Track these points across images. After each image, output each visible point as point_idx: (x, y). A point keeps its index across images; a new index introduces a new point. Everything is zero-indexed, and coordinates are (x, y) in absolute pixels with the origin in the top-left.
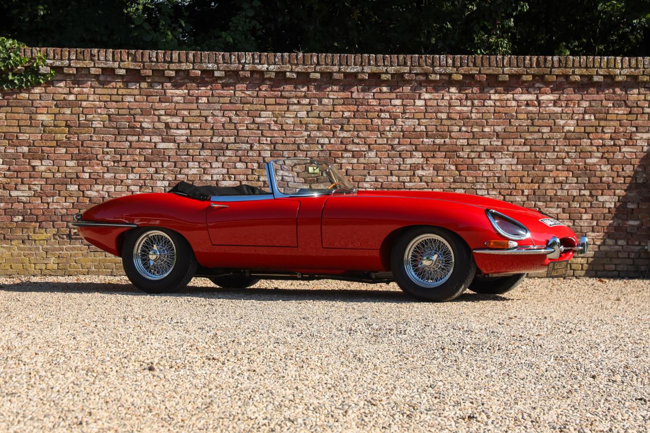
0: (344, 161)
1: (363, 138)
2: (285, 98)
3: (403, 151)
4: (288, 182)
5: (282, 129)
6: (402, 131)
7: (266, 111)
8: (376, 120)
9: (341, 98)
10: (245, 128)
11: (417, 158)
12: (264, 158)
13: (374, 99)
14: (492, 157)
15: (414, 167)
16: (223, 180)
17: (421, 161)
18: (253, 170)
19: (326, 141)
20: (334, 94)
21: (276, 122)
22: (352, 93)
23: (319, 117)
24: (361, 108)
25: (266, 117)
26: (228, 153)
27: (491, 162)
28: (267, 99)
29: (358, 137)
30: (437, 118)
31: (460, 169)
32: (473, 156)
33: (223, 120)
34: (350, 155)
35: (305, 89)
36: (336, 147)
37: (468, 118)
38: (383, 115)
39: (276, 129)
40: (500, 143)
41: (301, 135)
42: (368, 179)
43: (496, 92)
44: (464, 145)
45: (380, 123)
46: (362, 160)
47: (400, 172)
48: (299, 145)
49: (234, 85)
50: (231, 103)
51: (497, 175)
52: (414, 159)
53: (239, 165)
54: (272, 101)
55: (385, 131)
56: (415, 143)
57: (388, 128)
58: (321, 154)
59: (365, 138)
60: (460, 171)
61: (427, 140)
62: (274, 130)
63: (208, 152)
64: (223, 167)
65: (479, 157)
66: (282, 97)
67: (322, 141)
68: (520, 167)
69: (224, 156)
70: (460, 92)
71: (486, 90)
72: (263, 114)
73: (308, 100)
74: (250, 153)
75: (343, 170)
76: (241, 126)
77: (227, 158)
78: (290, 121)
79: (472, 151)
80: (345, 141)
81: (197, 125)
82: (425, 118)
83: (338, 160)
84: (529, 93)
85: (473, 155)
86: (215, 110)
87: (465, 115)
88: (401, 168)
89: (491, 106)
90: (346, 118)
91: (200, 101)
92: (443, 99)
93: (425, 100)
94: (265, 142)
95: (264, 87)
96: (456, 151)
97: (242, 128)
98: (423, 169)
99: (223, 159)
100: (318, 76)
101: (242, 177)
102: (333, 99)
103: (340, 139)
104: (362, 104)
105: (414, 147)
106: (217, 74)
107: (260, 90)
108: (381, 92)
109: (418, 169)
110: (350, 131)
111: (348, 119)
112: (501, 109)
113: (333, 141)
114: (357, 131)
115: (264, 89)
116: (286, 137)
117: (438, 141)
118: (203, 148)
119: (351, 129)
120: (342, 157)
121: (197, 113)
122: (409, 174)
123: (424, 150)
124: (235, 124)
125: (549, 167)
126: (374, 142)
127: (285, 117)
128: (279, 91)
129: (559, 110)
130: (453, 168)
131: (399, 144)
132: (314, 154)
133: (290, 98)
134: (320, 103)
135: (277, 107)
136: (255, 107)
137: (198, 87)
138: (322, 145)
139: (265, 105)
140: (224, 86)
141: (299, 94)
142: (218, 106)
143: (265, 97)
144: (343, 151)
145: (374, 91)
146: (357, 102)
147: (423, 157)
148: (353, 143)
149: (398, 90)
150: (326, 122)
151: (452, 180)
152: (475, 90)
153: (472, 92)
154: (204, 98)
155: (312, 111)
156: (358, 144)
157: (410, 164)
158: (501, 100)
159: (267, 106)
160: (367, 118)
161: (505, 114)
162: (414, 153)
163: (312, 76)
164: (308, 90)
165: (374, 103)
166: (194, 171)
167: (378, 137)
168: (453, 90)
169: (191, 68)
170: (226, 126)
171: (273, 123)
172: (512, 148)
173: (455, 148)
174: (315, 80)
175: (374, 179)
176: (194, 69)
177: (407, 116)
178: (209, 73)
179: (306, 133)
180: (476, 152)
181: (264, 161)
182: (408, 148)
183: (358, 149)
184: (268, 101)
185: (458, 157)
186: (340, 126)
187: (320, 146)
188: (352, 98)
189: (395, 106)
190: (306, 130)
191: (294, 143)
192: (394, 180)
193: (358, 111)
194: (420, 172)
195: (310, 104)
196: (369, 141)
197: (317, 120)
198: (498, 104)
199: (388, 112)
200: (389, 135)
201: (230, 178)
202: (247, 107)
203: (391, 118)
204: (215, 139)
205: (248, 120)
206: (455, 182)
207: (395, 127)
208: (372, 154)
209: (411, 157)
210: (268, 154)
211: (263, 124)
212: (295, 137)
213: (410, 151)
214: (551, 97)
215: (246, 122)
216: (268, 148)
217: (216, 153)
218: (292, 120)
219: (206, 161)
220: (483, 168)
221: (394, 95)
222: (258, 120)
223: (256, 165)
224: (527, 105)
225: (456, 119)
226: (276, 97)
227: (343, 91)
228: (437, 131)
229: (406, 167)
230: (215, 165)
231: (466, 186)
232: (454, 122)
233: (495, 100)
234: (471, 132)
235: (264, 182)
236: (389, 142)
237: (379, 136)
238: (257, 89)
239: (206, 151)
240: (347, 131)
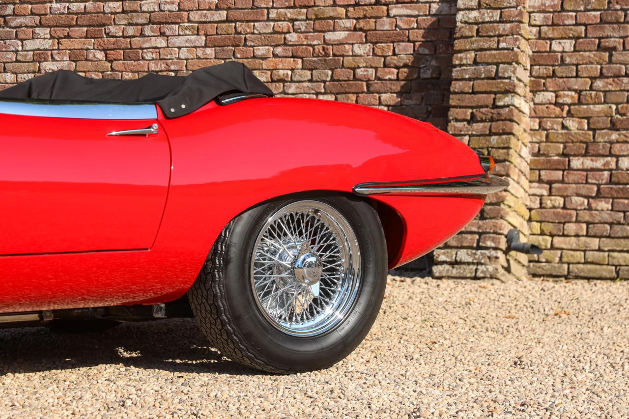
3: (20, 27)
11: (43, 40)
14: (162, 34)
15: (39, 56)
17: (48, 44)
27: (161, 42)
31: (111, 57)
32: (131, 33)
40: (175, 7)
44: (116, 13)
47: (17, 64)
51: (172, 68)
52: (37, 41)
56: (38, 12)
60: (111, 61)
61: (58, 5)
65: (142, 35)
68: (210, 51)
79: (130, 24)
85: (131, 31)
88: (19, 58)
96: (104, 25)
98: (53, 59)
105: (37, 18)
109: (46, 60)
117: (76, 7)
122: (31, 69)
123: (52, 23)
125: (261, 51)
130: (100, 55)
131: (14, 14)
147: (52, 37)
157: (33, 50)
162: (37, 30)
172: (195, 16)
173: (101, 19)
180: (137, 24)
182: (29, 20)
185: (108, 35)
192: (8, 81)
209: (33, 38)
213: (31, 27)
220: (148, 56)
229: (26, 56)
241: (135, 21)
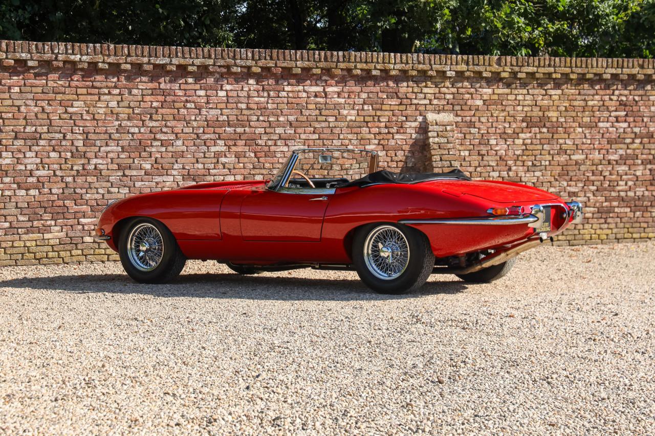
0: (154, 150)
1: (170, 127)
2: (96, 88)
3: (207, 139)
4: (101, 170)
5: (94, 119)
6: (206, 120)
7: (78, 100)
8: (182, 111)
9: (150, 89)
10: (58, 118)
11: (221, 146)
12: (77, 147)
13: (180, 89)
14: (286, 145)
15: (218, 155)
16: (37, 170)
17: (224, 149)
18: (66, 159)
19: (136, 130)
20: (143, 84)
21: (88, 112)
22: (160, 83)
23: (129, 107)
24: (169, 99)
25: (78, 107)
26: (42, 142)
27: (285, 149)
28: (78, 89)
29: (166, 126)
30: (237, 108)
31: (258, 156)
32: (270, 144)
33: (36, 109)
34: (159, 143)
35: (115, 79)
36: (146, 136)
37: (265, 108)
38: (189, 105)
39: (88, 118)
40: (293, 132)
41: (113, 125)
42: (176, 166)
43: (289, 84)
44: (261, 134)
45: (186, 113)
46: (170, 148)
47: (205, 159)
48: (110, 134)
49: (46, 75)
50: (43, 92)
52: (217, 147)
53: (53, 154)
54: (84, 91)
55: (191, 120)
56: (218, 132)
57: (193, 118)
58: (132, 143)
59: (172, 127)
60: (258, 158)
61: (229, 129)
62: (86, 120)
63: (21, 142)
64: (36, 157)
65: (275, 145)
66: (93, 87)
67: (132, 130)
68: (311, 155)
69: (38, 145)
70: (257, 84)
71: (280, 82)
72: (76, 104)
73: (118, 91)
74: (64, 143)
75: (153, 159)
76: (54, 116)
77: (41, 147)
78: (101, 111)
79: (269, 139)
80: (154, 130)
81: (10, 115)
82: (227, 108)
83: (147, 149)
84: (317, 85)
85: (270, 143)
86: (27, 99)
87: (263, 106)
88: (206, 156)
89: (285, 97)
90: (155, 108)
91: (12, 91)
92: (242, 90)
93: (226, 91)
94: (78, 132)
95: (76, 78)
96: (255, 140)
97: (54, 117)
98: (225, 156)
99: (36, 148)
100: (128, 67)
101: (56, 166)
102: (142, 89)
103: (149, 129)
104: (169, 95)
105: (217, 135)
106: (30, 63)
107: (72, 80)
108: (186, 83)
109: (222, 157)
110: (159, 120)
111: (157, 109)
112: (294, 100)
113: (142, 130)
114: (165, 121)
115: (75, 79)
116: (98, 126)
117: (239, 130)
118: (16, 138)
119: (159, 118)
120: (152, 146)
121: (9, 102)
122: (213, 161)
123: (226, 138)
124: (48, 113)
125: (336, 154)
126: (180, 132)
127: (96, 107)
128: (90, 81)
129: (342, 101)
130: (252, 155)
131: (204, 132)
132: (125, 143)
133: (101, 88)
134: (130, 93)
135: (89, 97)
136: (67, 97)
137: (10, 76)
138: (133, 134)
139: (77, 95)
140: (36, 75)
141: (110, 84)
142: (30, 96)
143: (77, 87)
144: (152, 139)
145: (181, 82)
146: (164, 93)
147: (225, 145)
148: (162, 132)
149: (202, 82)
150: (136, 111)
151: (252, 167)
152: (271, 81)
153: (268, 84)
154: (16, 88)
155: (122, 101)
156: (166, 133)
157: (214, 152)
158: (293, 91)
159: (79, 96)
160: (175, 108)
161: (297, 104)
162: (218, 141)
163: (123, 67)
164: (118, 80)
165: (181, 94)
166: (8, 161)
167: (184, 127)
168: (251, 81)
169: (4, 57)
170: (40, 116)
171: (85, 112)
172: (303, 136)
173: (254, 136)
174: (125, 71)
175: (181, 166)
176: (7, 58)
177: (210, 106)
178: (21, 63)
179: (117, 123)
180: (272, 140)
181: (77, 150)
182: (212, 136)
183: (166, 138)
184: (80, 91)
185: (257, 145)
186: (149, 116)
187: (130, 135)
188: (160, 89)
189: (199, 96)
190: (117, 120)
191: (106, 133)
192: (200, 168)
193: (165, 101)
194: (223, 160)
195: (120, 94)
196: (176, 130)
197: (127, 111)
198: (290, 95)
199: (194, 102)
200: (195, 124)
201: (44, 167)
202: (59, 97)
203: (196, 108)
204: (28, 129)
205: (61, 110)
206: (254, 168)
207: (200, 117)
208: (179, 143)
209: (215, 146)
210: (80, 143)
211: (76, 113)
212: (106, 127)
213: (214, 140)
214: (336, 89)
215: (59, 112)
216: (80, 137)
217: (29, 143)
218: (104, 109)
219: (20, 151)
220: (279, 155)
221: (198, 86)
222: (70, 110)
223: (69, 154)
224: (316, 96)
225: (254, 109)
226: (87, 87)
227: (151, 81)
228: (238, 120)
229: (210, 155)
230: (28, 154)
231: (264, 172)
232: (252, 112)
233: (288, 91)
234: (268, 121)
235: (77, 171)
236: (195, 131)
237: (185, 125)
238: (69, 79)
239: (19, 141)
240: (156, 121)
241: (272, 138)
